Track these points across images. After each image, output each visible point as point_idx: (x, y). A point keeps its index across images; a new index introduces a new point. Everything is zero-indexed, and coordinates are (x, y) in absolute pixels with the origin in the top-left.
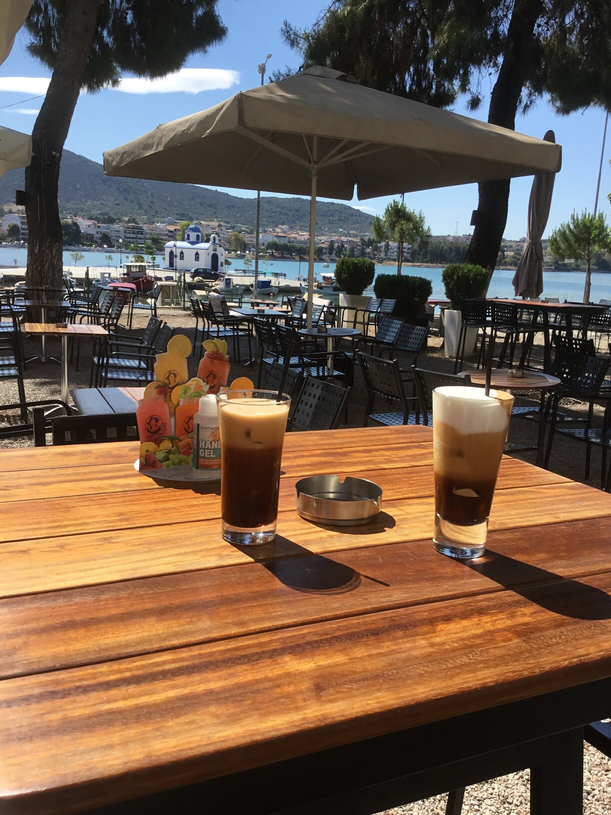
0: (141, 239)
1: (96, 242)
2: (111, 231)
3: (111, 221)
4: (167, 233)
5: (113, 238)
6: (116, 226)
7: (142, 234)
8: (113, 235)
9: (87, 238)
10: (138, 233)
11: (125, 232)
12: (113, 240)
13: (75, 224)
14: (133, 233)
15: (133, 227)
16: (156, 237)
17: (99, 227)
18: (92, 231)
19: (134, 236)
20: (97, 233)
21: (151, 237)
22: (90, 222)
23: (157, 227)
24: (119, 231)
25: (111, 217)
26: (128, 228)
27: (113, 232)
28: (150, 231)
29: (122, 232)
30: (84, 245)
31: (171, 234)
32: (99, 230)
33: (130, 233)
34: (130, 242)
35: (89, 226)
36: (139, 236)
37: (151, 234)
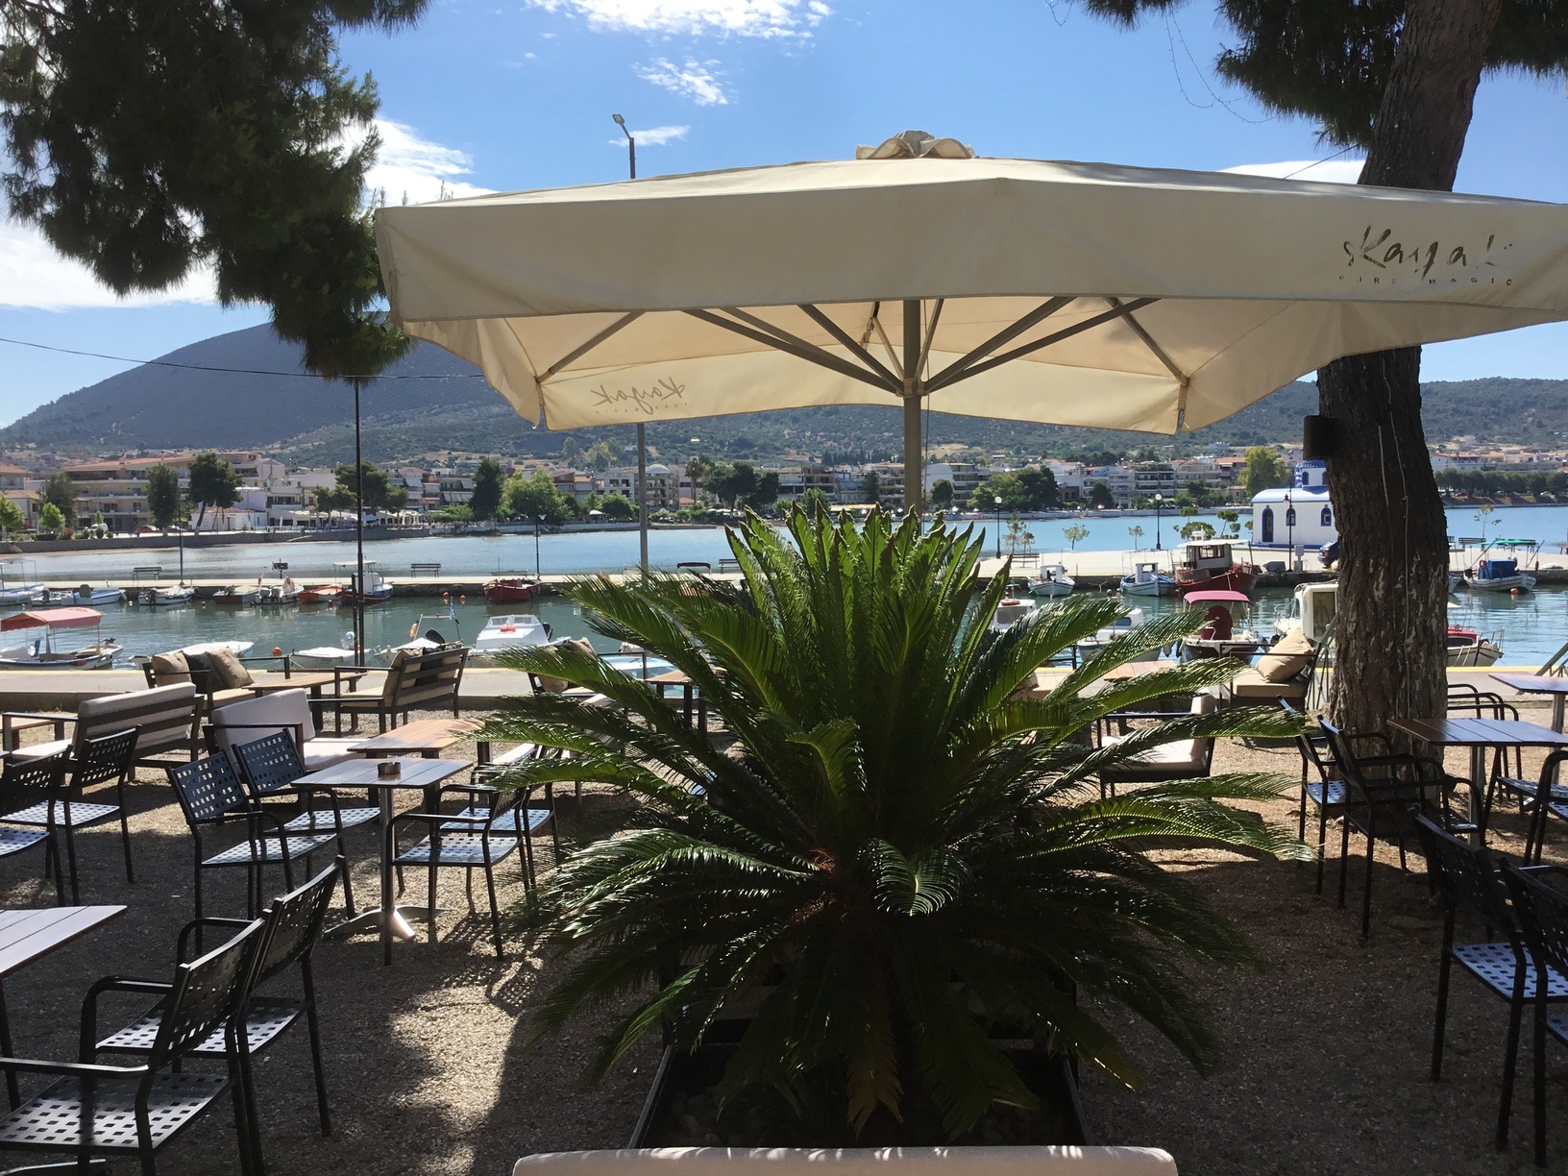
0: (1167, 487)
1: (1084, 501)
2: (1111, 477)
3: (1109, 459)
4: (1220, 471)
5: (1114, 490)
6: (1120, 469)
7: (1169, 478)
8: (1114, 484)
9: (1067, 494)
10: (1161, 477)
11: (1137, 478)
12: (1115, 494)
13: (1047, 472)
14: (1152, 478)
15: (1153, 468)
16: (1197, 482)
17: (1089, 472)
18: (1076, 481)
19: (1154, 483)
20: (1085, 483)
21: (1189, 482)
22: (1071, 466)
23: (1196, 463)
24: (1126, 477)
25: (1107, 453)
26: (1143, 470)
27: (1115, 480)
28: (1186, 472)
29: (1132, 478)
30: (1061, 507)
31: (1227, 474)
32: (1089, 477)
33: (1146, 479)
34: (1146, 495)
35: (1071, 474)
36: (1164, 482)
37: (1187, 477)
